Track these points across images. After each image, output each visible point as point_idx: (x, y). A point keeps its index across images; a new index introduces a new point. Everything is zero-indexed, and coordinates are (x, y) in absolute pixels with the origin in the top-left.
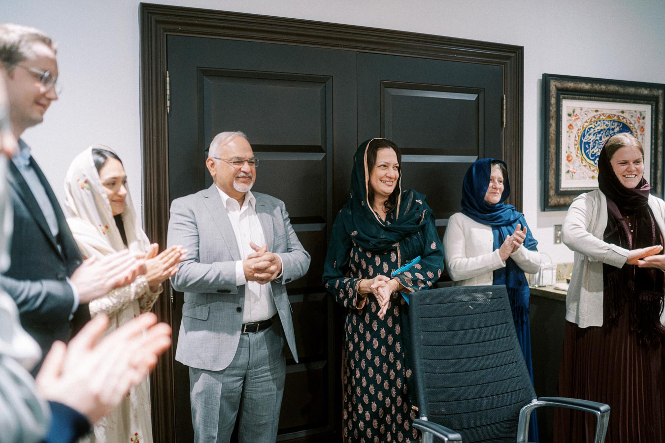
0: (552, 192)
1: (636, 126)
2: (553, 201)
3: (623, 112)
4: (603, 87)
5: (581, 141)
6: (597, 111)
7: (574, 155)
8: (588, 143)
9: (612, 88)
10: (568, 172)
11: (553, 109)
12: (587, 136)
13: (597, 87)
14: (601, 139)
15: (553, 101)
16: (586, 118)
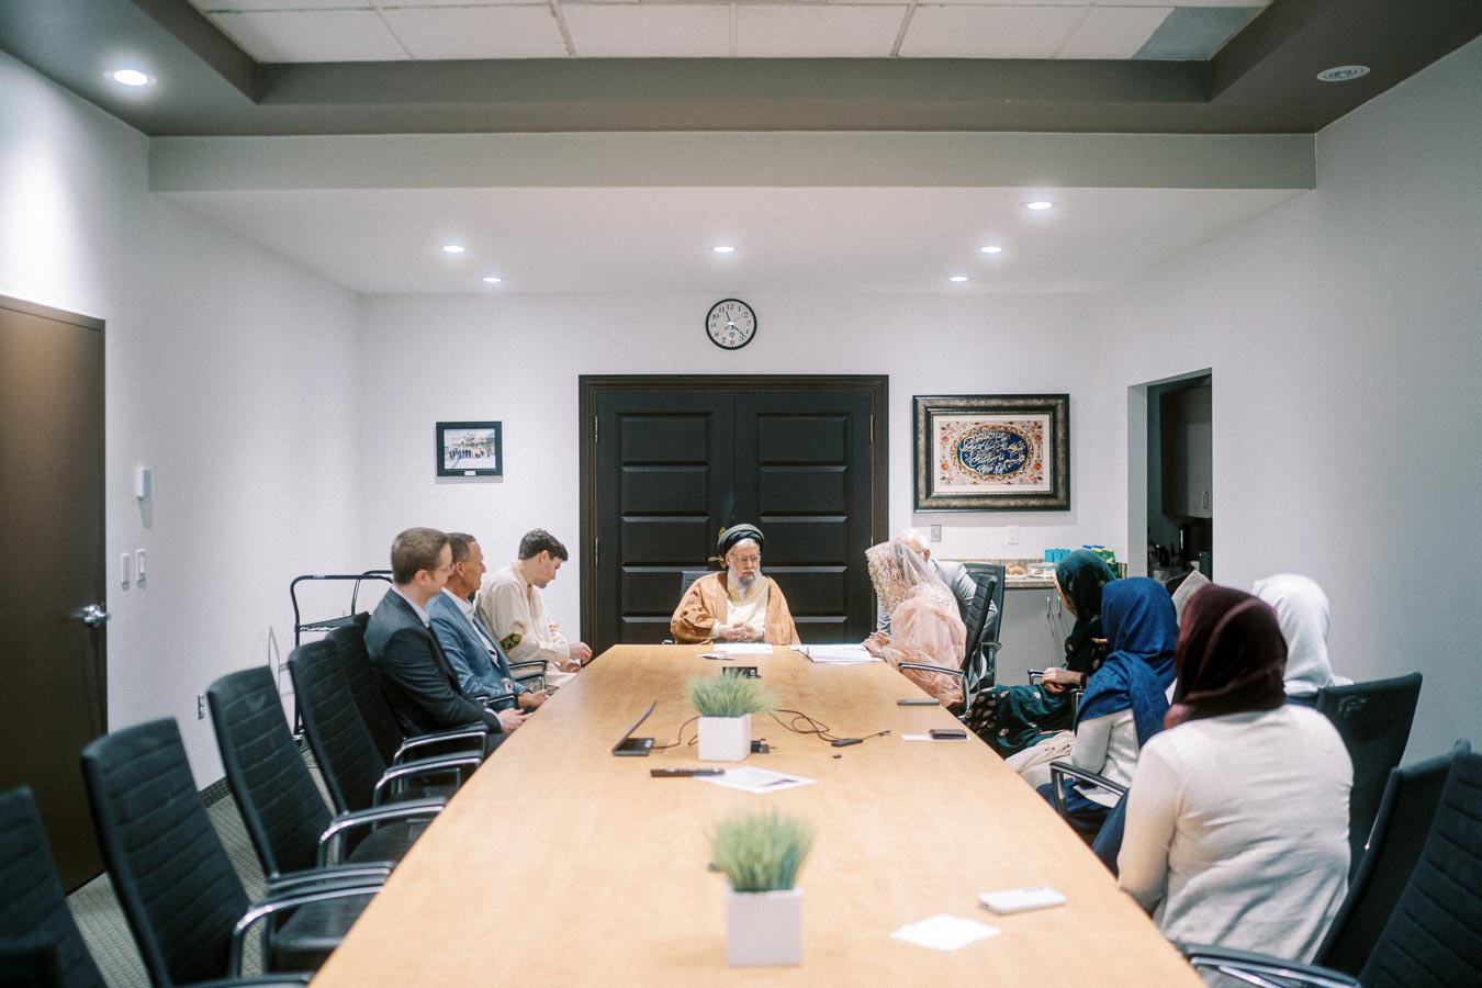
0: (922, 496)
1: (1030, 435)
2: (923, 503)
3: (1011, 423)
4: (982, 403)
5: (959, 452)
6: (977, 424)
7: (950, 463)
8: (968, 453)
9: (993, 403)
10: (944, 478)
11: (922, 425)
12: (965, 446)
13: (974, 403)
14: (983, 448)
15: (922, 418)
16: (964, 431)
